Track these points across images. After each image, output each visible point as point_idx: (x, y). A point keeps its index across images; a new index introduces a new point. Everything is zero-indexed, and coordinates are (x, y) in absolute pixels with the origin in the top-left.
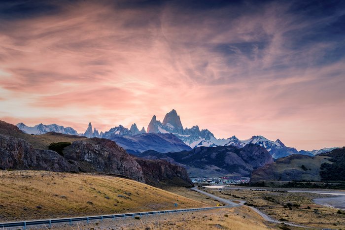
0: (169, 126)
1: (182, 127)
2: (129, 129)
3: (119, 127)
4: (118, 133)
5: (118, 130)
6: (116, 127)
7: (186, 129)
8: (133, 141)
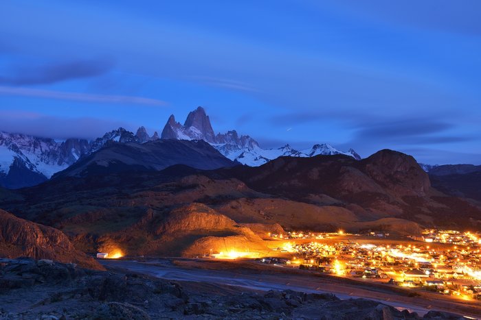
0: (193, 130)
1: (212, 133)
2: (135, 134)
3: (118, 132)
4: (117, 139)
5: (117, 135)
6: (113, 131)
7: (219, 135)
8: (142, 151)
